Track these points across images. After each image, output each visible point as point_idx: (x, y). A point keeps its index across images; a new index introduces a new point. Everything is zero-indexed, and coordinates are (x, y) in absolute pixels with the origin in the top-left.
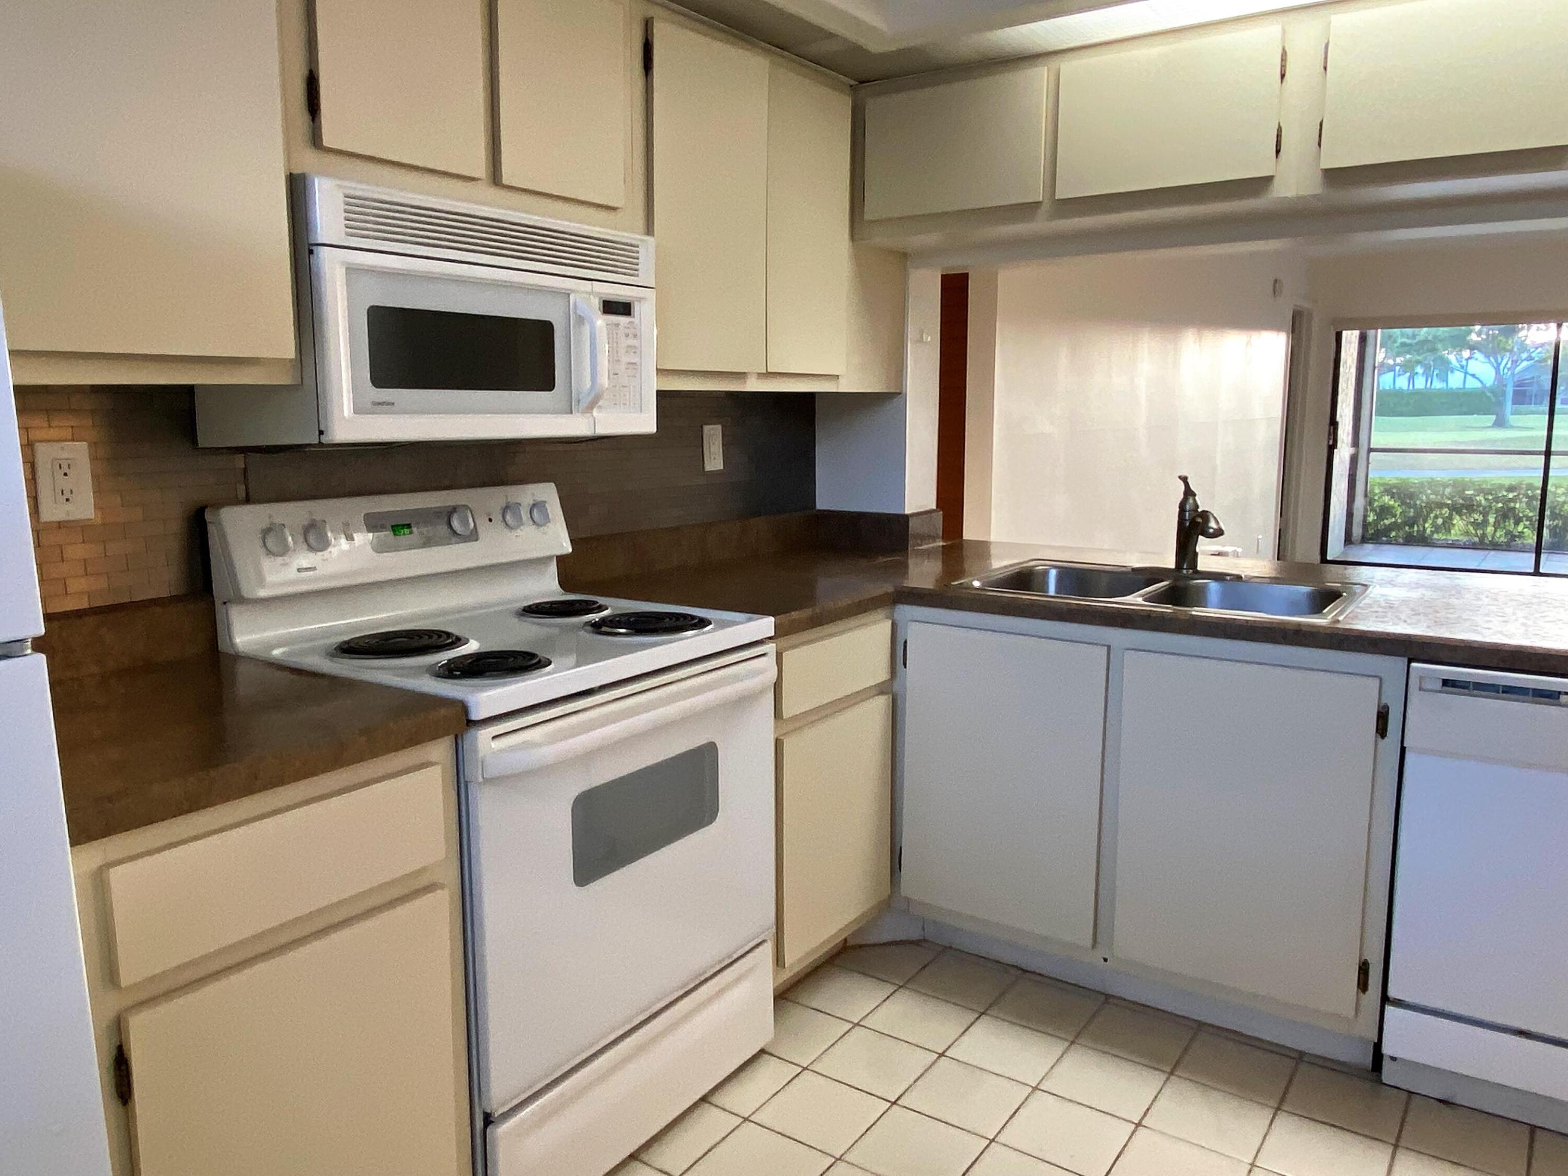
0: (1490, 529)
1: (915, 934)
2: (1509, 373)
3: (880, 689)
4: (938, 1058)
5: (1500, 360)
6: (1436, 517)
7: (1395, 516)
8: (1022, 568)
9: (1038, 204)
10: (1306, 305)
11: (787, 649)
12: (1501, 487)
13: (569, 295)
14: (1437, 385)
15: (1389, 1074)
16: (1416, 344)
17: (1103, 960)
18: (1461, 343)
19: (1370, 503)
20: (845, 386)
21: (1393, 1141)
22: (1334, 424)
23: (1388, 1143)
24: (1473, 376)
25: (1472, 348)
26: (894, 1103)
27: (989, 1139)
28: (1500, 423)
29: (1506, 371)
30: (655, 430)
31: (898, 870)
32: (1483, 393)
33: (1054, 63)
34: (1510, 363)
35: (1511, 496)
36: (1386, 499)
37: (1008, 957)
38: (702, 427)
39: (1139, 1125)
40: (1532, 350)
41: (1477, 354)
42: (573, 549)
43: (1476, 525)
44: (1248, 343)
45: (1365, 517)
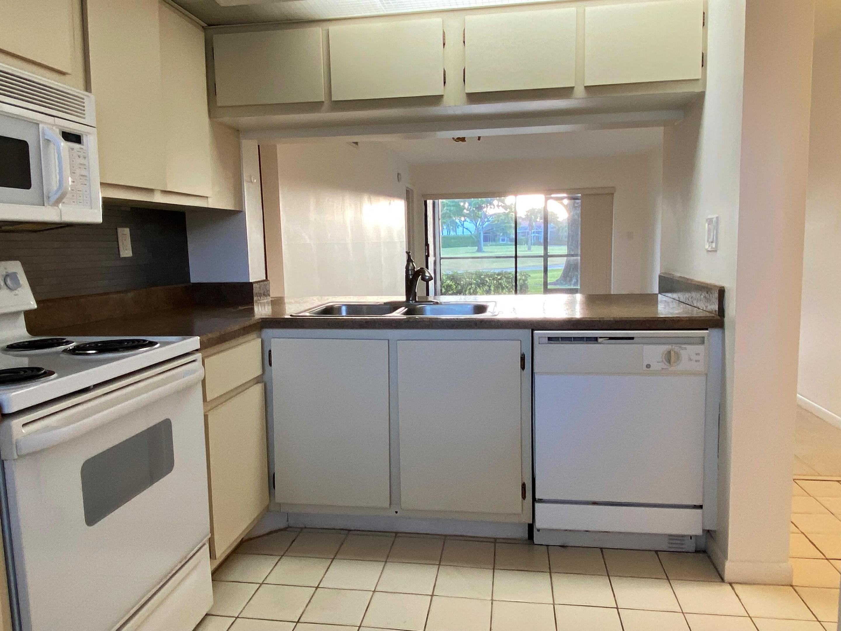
1: (282, 525)
2: (481, 227)
3: (258, 380)
4: (316, 589)
5: (476, 222)
6: (470, 289)
7: (452, 290)
8: (326, 306)
9: (323, 102)
10: (410, 186)
11: (208, 357)
12: (495, 273)
13: (38, 124)
14: (452, 233)
15: (537, 538)
17: (395, 513)
19: (442, 282)
20: (213, 203)
21: (549, 571)
22: (427, 245)
23: (546, 572)
24: (467, 229)
26: (298, 622)
27: (358, 626)
28: (480, 250)
29: (480, 227)
30: (102, 221)
31: (273, 488)
32: (471, 236)
33: (326, 26)
35: (499, 277)
36: (448, 282)
37: (340, 524)
38: (116, 229)
39: (432, 596)
40: (489, 217)
42: (37, 306)
44: (390, 203)
45: (441, 290)
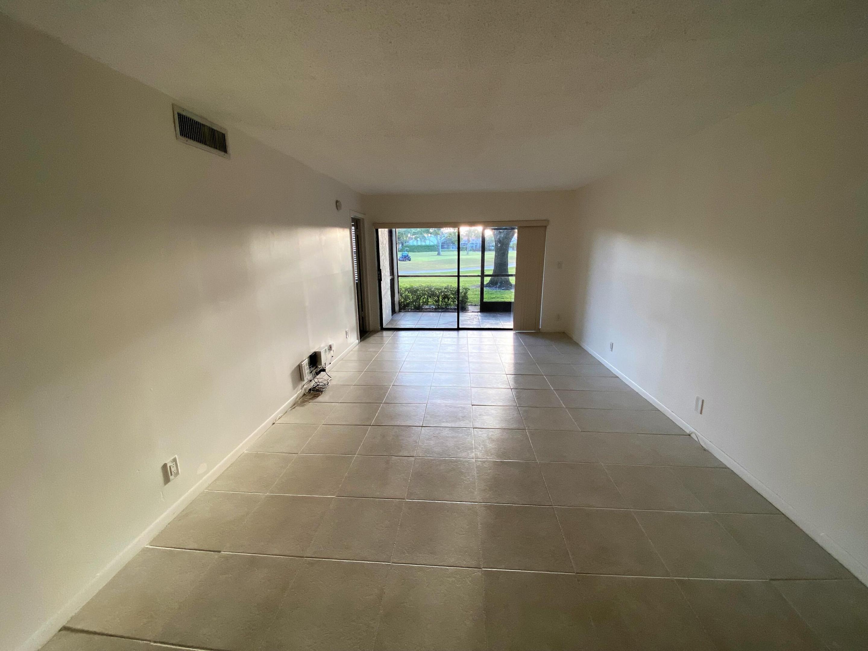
0: (440, 303)
6: (423, 299)
14: (423, 243)
16: (417, 232)
18: (428, 232)
22: (379, 270)
25: (431, 234)
28: (439, 255)
29: (439, 240)
35: (446, 290)
36: (407, 293)
43: (436, 301)
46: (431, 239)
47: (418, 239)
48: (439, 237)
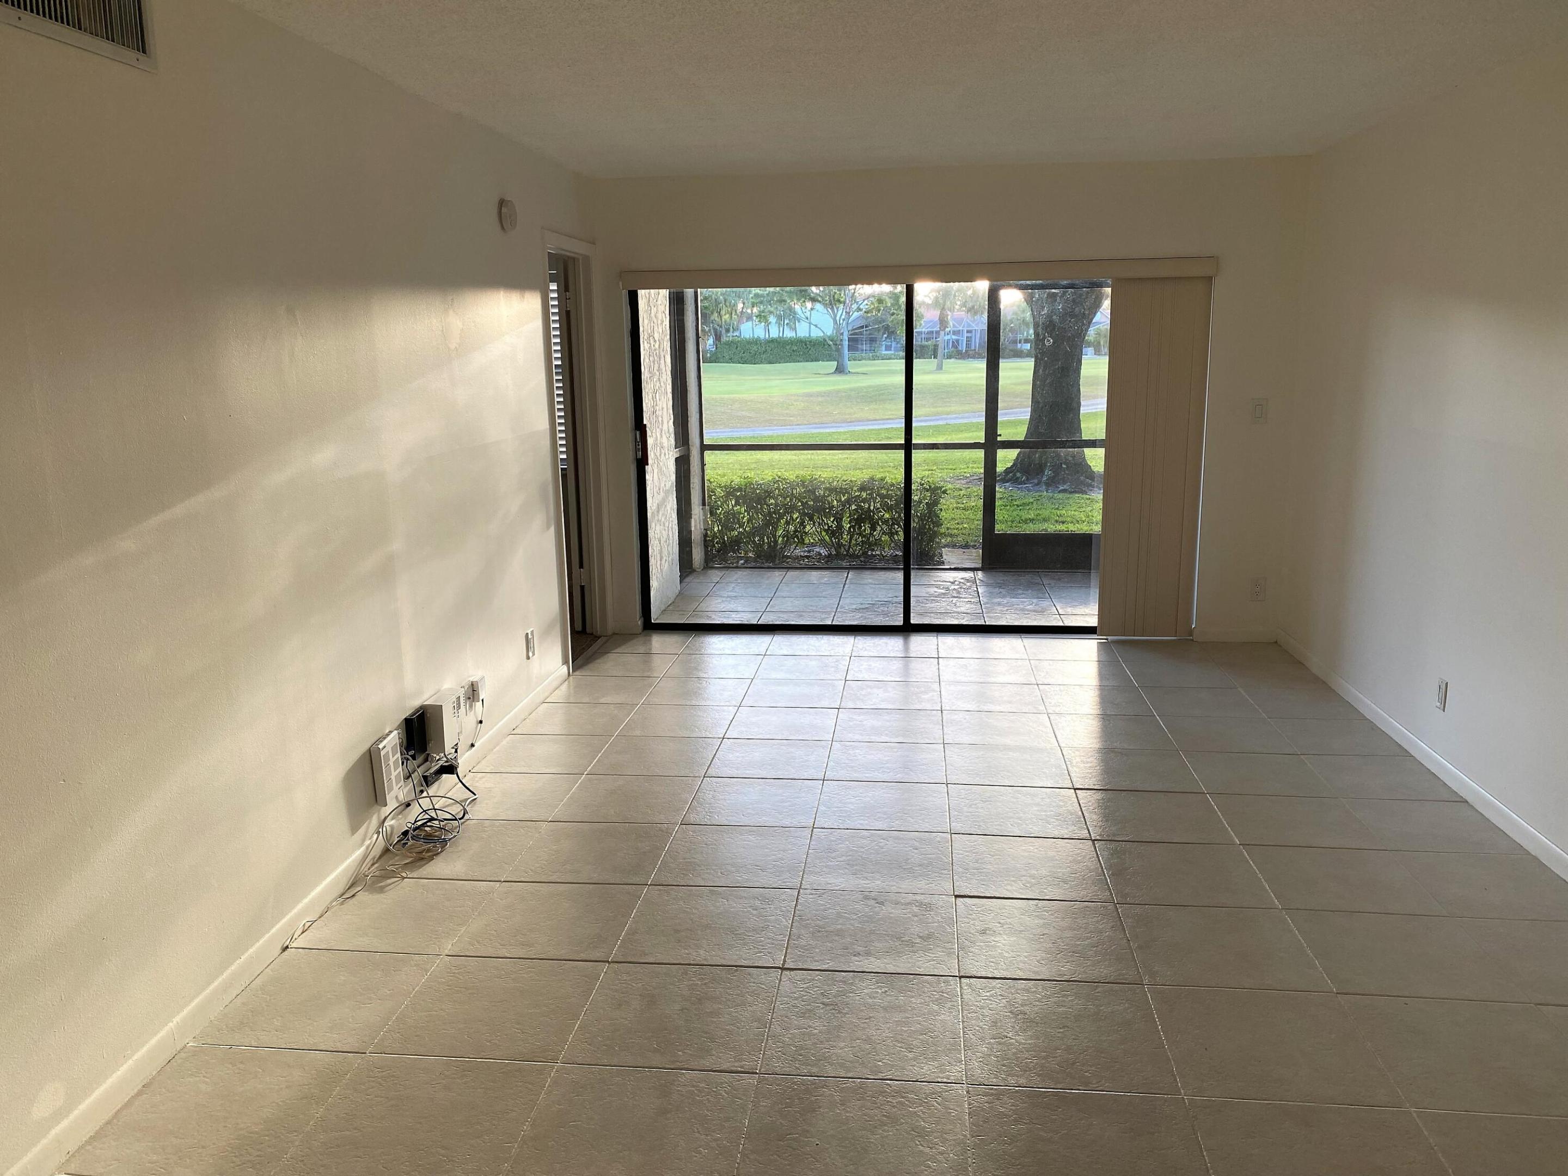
0: (846, 537)
2: (845, 322)
5: (836, 311)
6: (787, 524)
16: (767, 298)
18: (804, 298)
19: (712, 511)
22: (640, 427)
24: (816, 325)
25: (814, 300)
28: (840, 370)
29: (842, 321)
32: (825, 340)
34: (844, 313)
36: (730, 504)
40: (860, 304)
41: (818, 306)
43: (832, 533)
45: (707, 530)
46: (815, 318)
47: (772, 319)
48: (840, 312)
